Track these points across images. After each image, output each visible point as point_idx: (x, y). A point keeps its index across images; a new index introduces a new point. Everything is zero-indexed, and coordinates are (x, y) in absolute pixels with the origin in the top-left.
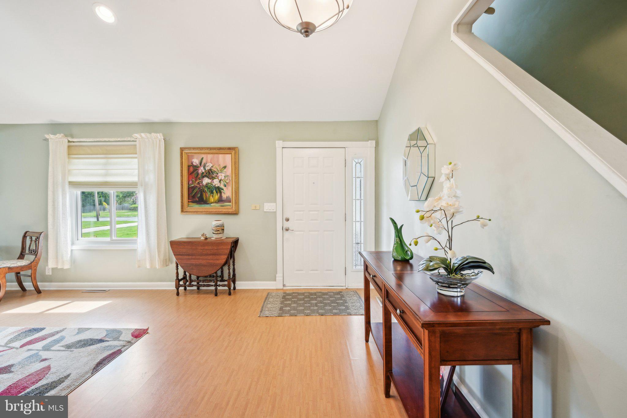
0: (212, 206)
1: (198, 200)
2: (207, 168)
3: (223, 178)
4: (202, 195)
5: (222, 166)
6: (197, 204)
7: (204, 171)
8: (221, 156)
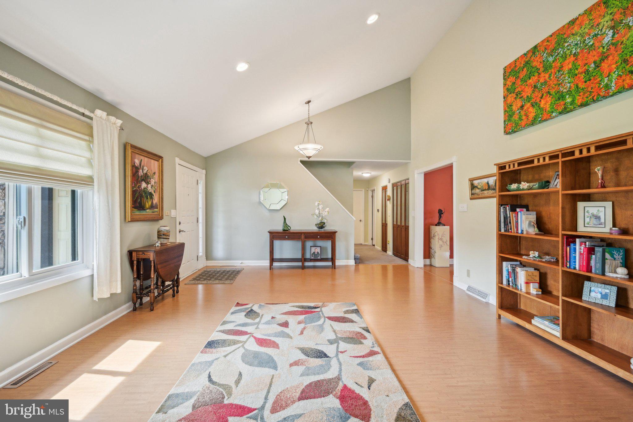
0: (147, 212)
1: (138, 205)
2: (145, 172)
3: (153, 184)
4: (141, 200)
5: (153, 172)
6: (138, 210)
7: (142, 174)
8: (152, 161)
